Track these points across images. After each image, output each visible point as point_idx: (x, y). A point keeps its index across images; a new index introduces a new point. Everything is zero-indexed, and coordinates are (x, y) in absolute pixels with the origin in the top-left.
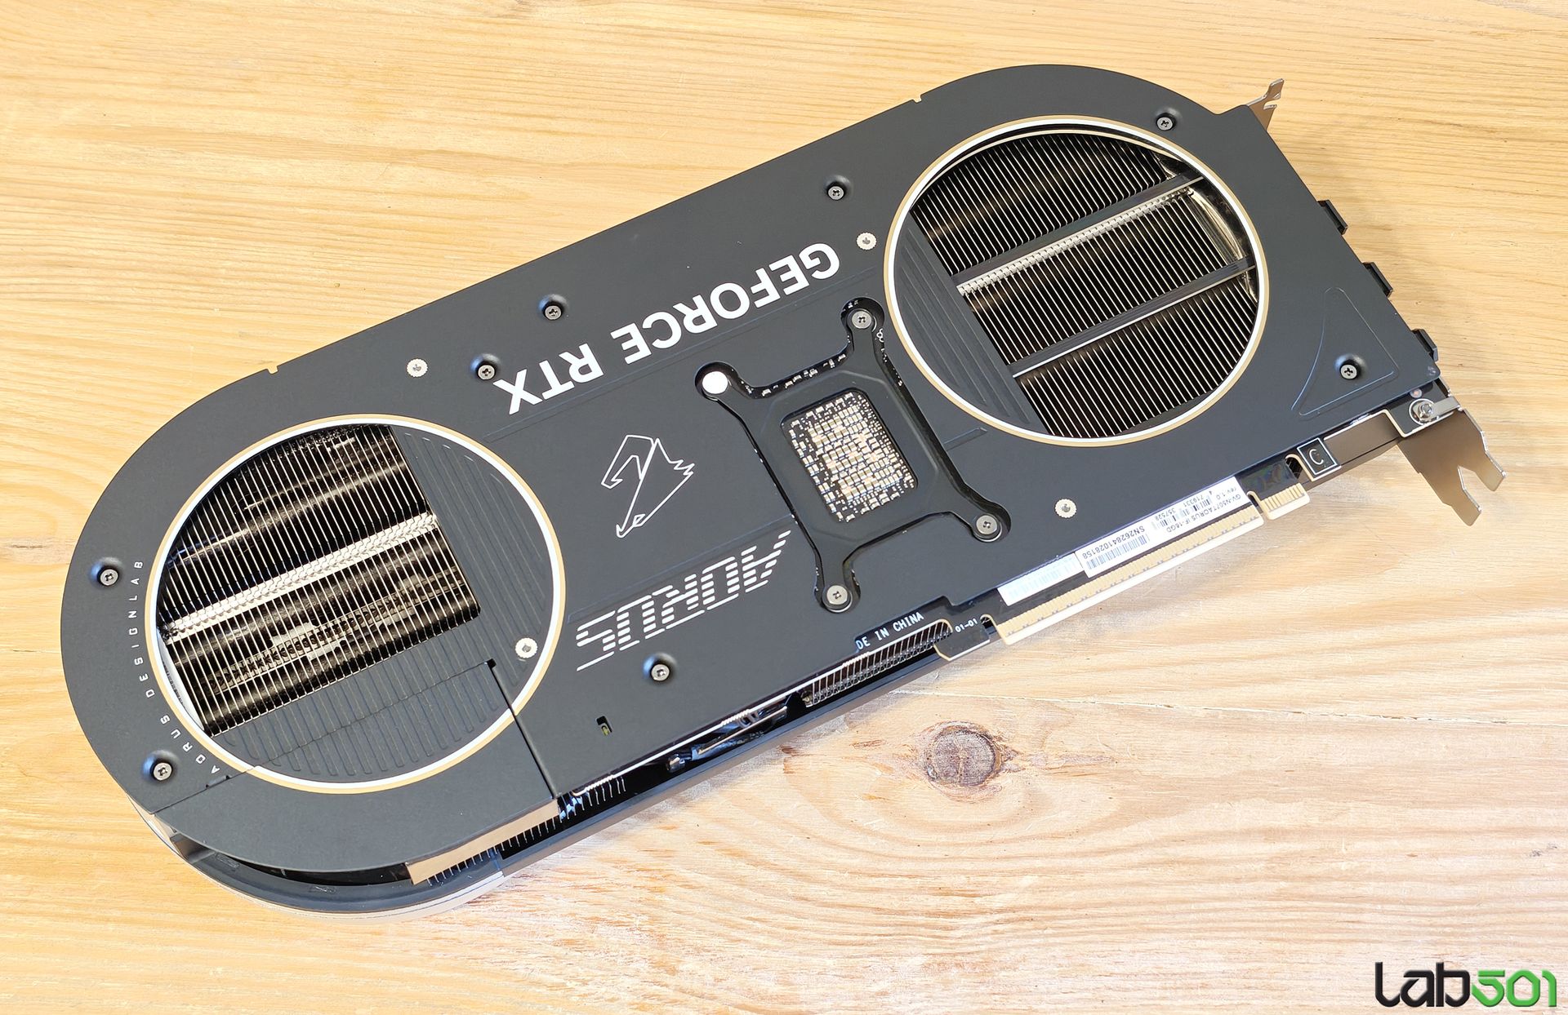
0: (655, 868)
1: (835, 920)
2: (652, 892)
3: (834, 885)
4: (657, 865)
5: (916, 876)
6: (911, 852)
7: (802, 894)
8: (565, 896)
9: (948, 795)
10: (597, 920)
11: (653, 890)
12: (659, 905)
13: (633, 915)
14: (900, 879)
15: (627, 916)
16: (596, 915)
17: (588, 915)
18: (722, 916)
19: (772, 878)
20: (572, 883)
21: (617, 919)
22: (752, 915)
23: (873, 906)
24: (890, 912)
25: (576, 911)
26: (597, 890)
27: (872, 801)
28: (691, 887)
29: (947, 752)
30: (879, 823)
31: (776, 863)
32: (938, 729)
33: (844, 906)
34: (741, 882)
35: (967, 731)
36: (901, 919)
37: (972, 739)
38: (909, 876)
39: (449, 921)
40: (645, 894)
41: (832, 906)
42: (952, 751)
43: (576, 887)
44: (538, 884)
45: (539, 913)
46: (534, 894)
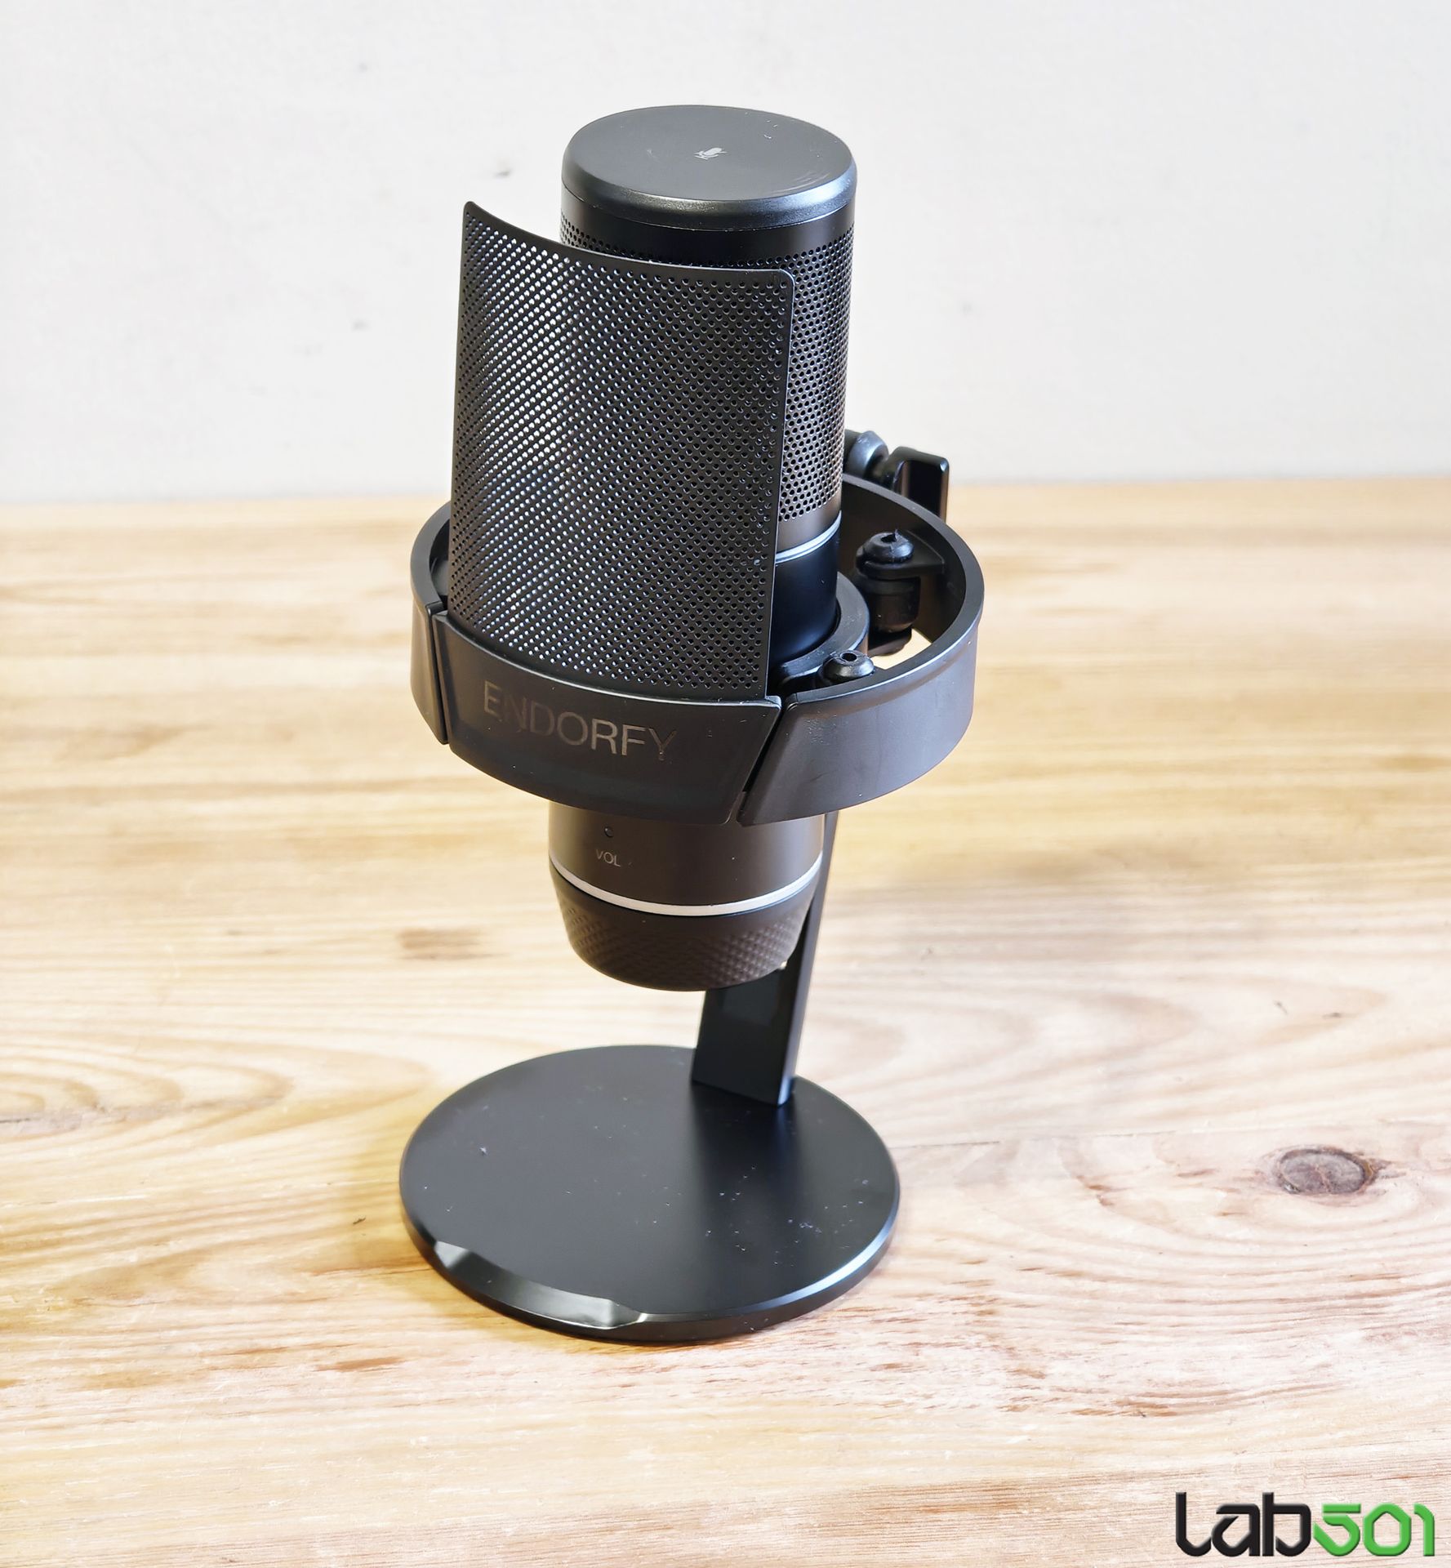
0: (973, 1295)
1: (1230, 1313)
2: (979, 1315)
3: (1212, 1287)
4: (976, 1293)
5: (1317, 1269)
6: (1297, 1251)
7: (1176, 1297)
8: (865, 1329)
9: (1322, 1203)
10: (918, 1344)
11: (982, 1313)
12: (992, 1325)
13: (964, 1336)
14: (1295, 1274)
15: (957, 1337)
16: (916, 1341)
17: (902, 1342)
18: (1082, 1324)
19: (1130, 1289)
20: (870, 1319)
21: (944, 1341)
22: (1120, 1321)
23: (1273, 1298)
24: (1298, 1301)
25: (887, 1341)
26: (907, 1320)
27: (1230, 1217)
28: (1029, 1306)
29: (1302, 1170)
30: (1243, 1232)
31: (1129, 1276)
32: (1281, 1155)
33: (1238, 1302)
34: (1092, 1295)
35: (1317, 1152)
36: (1314, 1304)
37: (1327, 1158)
38: (1308, 1270)
39: (720, 1365)
40: (971, 1318)
41: (1221, 1303)
42: (1309, 1170)
43: (879, 1321)
44: (826, 1324)
45: (837, 1347)
46: (823, 1332)
